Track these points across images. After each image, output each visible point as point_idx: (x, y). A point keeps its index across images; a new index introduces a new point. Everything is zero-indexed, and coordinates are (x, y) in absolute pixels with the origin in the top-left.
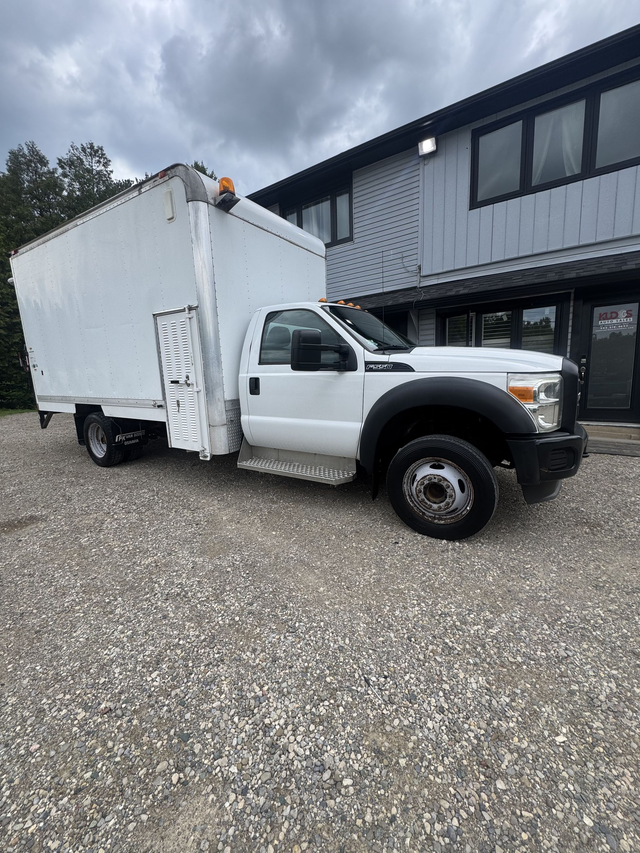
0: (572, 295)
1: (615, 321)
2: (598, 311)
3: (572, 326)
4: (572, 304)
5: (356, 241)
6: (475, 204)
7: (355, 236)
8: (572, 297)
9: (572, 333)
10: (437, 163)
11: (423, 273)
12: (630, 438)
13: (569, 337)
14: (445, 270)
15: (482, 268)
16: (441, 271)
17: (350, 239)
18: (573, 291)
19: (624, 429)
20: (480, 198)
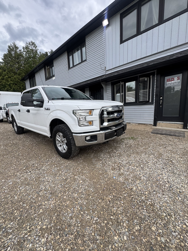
0: (156, 72)
1: (173, 82)
2: (166, 78)
3: (156, 85)
4: (156, 76)
5: (87, 60)
6: (122, 42)
7: (87, 59)
8: (156, 74)
9: (156, 87)
10: (110, 28)
11: (107, 70)
12: (178, 128)
13: (155, 89)
14: (113, 68)
15: (125, 66)
16: (112, 68)
17: (86, 60)
18: (156, 71)
19: (176, 124)
20: (124, 40)
